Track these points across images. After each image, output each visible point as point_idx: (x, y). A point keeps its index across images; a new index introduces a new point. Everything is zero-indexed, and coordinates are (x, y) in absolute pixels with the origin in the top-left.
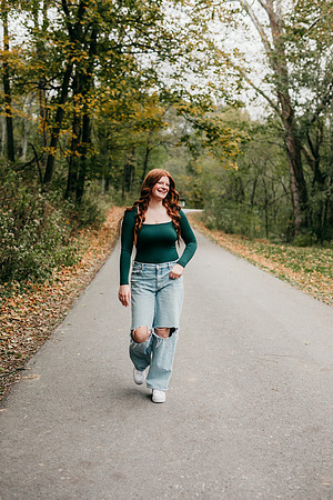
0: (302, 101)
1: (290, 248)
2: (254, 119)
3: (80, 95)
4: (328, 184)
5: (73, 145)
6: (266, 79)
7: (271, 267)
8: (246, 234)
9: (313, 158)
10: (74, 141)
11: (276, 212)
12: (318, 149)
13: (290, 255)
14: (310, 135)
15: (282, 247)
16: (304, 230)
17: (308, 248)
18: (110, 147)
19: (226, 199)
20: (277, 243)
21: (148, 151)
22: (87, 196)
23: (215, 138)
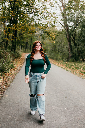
0: (71, 25)
1: (68, 63)
2: (58, 30)
3: (14, 25)
4: (78, 46)
5: (13, 37)
6: (62, 20)
7: (64, 67)
8: (57, 59)
9: (74, 40)
10: (13, 36)
11: (64, 53)
12: (75, 37)
13: (68, 64)
14: (73, 34)
15: (66, 63)
16: (72, 58)
17: (73, 63)
18: (22, 38)
19: (52, 50)
20: (65, 62)
21: (32, 39)
22: (17, 50)
23: (49, 35)
